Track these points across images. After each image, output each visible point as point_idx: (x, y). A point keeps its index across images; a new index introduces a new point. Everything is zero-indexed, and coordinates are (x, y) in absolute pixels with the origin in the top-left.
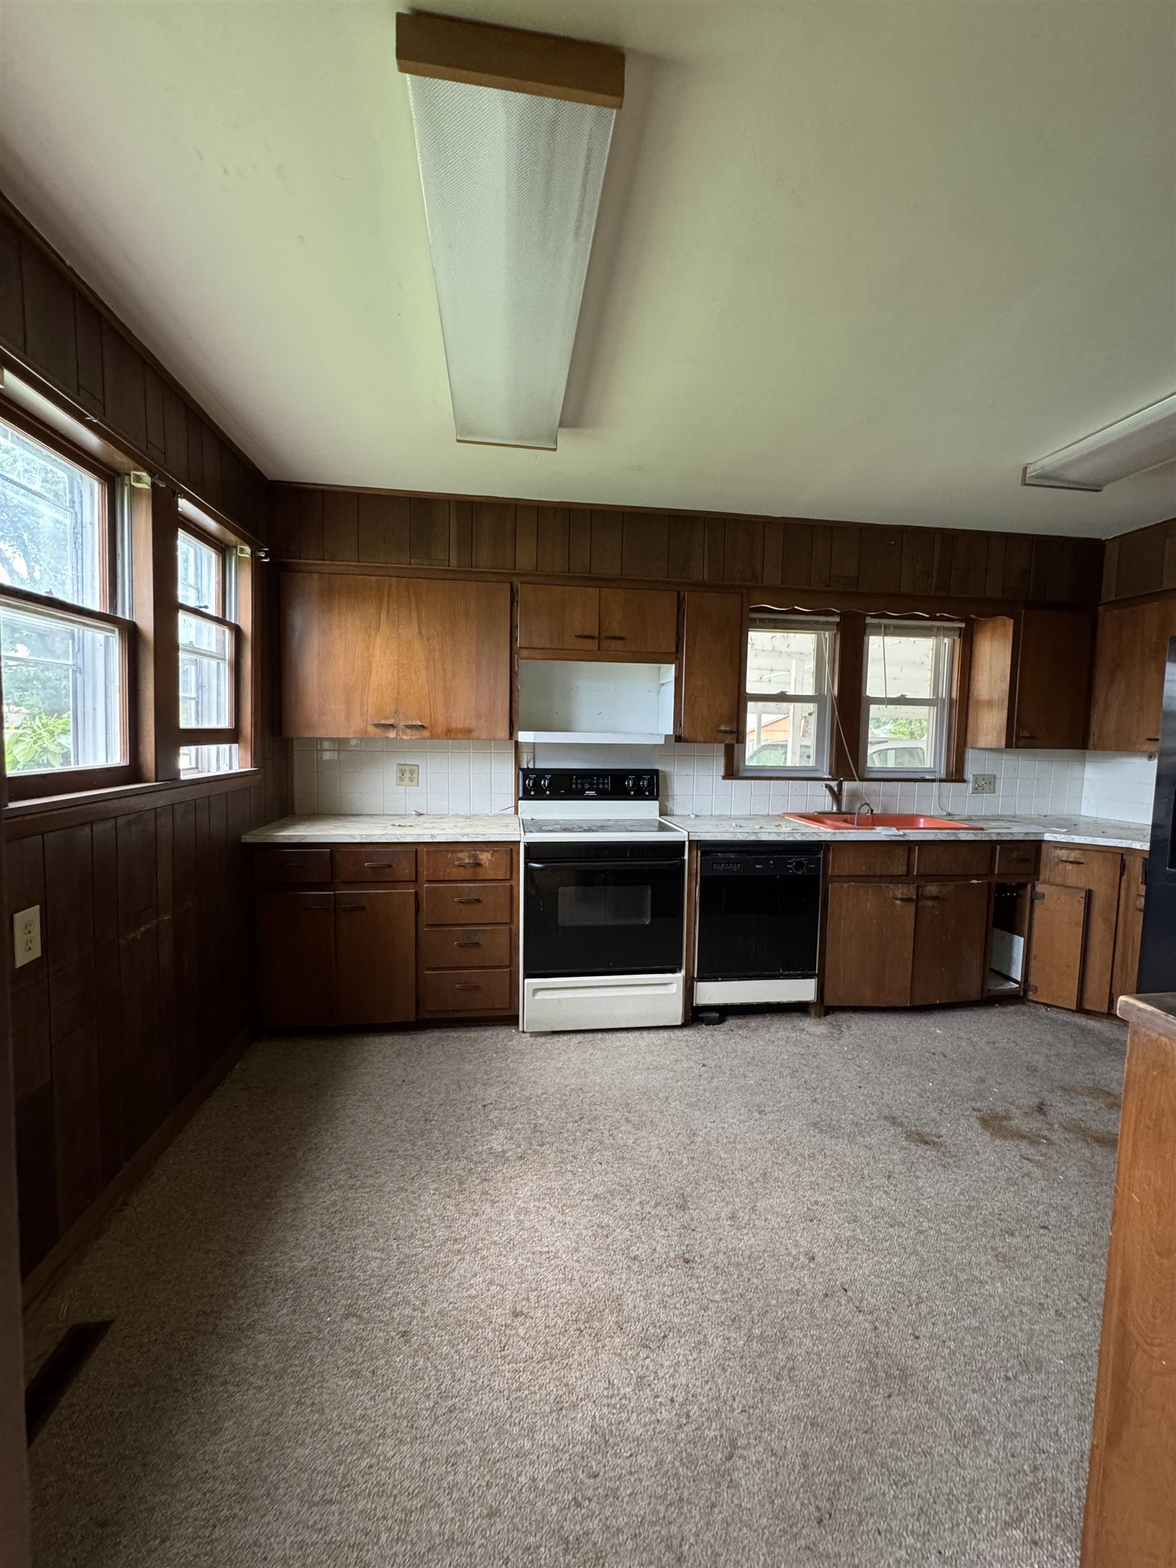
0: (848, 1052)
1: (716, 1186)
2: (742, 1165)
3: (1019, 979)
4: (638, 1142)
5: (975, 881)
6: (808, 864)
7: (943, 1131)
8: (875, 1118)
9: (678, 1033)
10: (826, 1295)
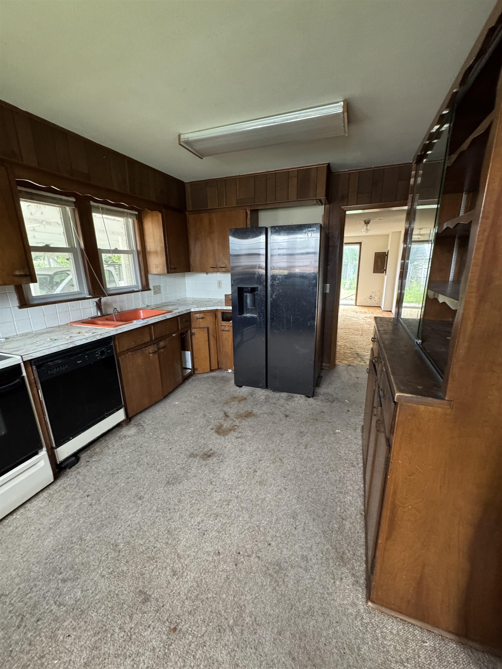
0: (153, 435)
1: (152, 565)
2: (155, 538)
3: (191, 367)
4: (85, 588)
5: (174, 335)
6: (107, 351)
7: (211, 447)
8: (187, 459)
9: (55, 487)
10: (236, 565)
